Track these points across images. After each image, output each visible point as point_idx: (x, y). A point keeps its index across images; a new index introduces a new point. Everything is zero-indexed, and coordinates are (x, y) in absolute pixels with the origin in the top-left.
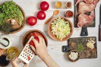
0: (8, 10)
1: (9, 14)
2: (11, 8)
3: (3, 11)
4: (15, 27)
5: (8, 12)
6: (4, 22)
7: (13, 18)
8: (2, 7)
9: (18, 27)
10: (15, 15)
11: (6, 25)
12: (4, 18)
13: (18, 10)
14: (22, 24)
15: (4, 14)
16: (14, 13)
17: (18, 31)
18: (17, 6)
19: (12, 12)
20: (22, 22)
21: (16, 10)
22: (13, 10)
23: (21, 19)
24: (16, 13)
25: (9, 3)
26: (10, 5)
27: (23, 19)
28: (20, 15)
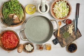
0: (12, 7)
1: (13, 11)
2: (15, 5)
3: (8, 7)
4: (15, 22)
5: (12, 9)
6: (7, 16)
7: (16, 14)
8: (8, 4)
9: (18, 22)
10: (17, 12)
11: (8, 19)
12: (8, 13)
13: (21, 8)
14: (22, 20)
15: (9, 10)
16: (17, 10)
17: (18, 25)
18: (20, 4)
19: (15, 9)
20: (22, 18)
21: (19, 8)
22: (17, 7)
23: (22, 16)
24: (18, 10)
25: (14, 1)
26: (15, 3)
27: (23, 16)
28: (21, 12)
